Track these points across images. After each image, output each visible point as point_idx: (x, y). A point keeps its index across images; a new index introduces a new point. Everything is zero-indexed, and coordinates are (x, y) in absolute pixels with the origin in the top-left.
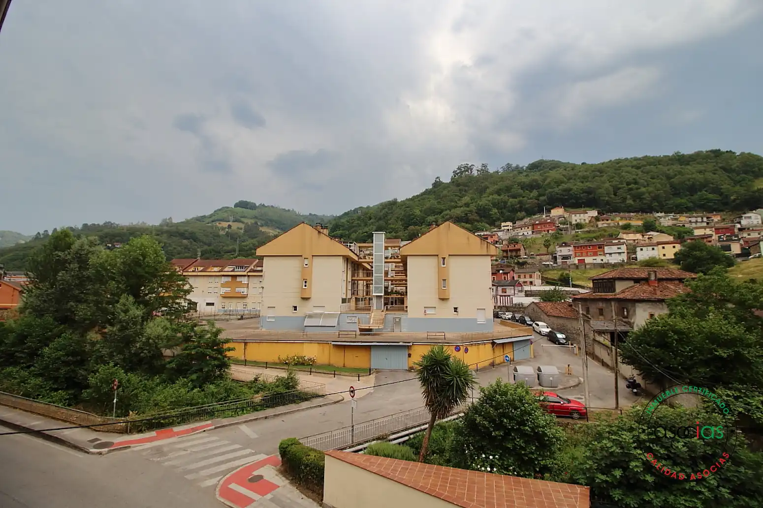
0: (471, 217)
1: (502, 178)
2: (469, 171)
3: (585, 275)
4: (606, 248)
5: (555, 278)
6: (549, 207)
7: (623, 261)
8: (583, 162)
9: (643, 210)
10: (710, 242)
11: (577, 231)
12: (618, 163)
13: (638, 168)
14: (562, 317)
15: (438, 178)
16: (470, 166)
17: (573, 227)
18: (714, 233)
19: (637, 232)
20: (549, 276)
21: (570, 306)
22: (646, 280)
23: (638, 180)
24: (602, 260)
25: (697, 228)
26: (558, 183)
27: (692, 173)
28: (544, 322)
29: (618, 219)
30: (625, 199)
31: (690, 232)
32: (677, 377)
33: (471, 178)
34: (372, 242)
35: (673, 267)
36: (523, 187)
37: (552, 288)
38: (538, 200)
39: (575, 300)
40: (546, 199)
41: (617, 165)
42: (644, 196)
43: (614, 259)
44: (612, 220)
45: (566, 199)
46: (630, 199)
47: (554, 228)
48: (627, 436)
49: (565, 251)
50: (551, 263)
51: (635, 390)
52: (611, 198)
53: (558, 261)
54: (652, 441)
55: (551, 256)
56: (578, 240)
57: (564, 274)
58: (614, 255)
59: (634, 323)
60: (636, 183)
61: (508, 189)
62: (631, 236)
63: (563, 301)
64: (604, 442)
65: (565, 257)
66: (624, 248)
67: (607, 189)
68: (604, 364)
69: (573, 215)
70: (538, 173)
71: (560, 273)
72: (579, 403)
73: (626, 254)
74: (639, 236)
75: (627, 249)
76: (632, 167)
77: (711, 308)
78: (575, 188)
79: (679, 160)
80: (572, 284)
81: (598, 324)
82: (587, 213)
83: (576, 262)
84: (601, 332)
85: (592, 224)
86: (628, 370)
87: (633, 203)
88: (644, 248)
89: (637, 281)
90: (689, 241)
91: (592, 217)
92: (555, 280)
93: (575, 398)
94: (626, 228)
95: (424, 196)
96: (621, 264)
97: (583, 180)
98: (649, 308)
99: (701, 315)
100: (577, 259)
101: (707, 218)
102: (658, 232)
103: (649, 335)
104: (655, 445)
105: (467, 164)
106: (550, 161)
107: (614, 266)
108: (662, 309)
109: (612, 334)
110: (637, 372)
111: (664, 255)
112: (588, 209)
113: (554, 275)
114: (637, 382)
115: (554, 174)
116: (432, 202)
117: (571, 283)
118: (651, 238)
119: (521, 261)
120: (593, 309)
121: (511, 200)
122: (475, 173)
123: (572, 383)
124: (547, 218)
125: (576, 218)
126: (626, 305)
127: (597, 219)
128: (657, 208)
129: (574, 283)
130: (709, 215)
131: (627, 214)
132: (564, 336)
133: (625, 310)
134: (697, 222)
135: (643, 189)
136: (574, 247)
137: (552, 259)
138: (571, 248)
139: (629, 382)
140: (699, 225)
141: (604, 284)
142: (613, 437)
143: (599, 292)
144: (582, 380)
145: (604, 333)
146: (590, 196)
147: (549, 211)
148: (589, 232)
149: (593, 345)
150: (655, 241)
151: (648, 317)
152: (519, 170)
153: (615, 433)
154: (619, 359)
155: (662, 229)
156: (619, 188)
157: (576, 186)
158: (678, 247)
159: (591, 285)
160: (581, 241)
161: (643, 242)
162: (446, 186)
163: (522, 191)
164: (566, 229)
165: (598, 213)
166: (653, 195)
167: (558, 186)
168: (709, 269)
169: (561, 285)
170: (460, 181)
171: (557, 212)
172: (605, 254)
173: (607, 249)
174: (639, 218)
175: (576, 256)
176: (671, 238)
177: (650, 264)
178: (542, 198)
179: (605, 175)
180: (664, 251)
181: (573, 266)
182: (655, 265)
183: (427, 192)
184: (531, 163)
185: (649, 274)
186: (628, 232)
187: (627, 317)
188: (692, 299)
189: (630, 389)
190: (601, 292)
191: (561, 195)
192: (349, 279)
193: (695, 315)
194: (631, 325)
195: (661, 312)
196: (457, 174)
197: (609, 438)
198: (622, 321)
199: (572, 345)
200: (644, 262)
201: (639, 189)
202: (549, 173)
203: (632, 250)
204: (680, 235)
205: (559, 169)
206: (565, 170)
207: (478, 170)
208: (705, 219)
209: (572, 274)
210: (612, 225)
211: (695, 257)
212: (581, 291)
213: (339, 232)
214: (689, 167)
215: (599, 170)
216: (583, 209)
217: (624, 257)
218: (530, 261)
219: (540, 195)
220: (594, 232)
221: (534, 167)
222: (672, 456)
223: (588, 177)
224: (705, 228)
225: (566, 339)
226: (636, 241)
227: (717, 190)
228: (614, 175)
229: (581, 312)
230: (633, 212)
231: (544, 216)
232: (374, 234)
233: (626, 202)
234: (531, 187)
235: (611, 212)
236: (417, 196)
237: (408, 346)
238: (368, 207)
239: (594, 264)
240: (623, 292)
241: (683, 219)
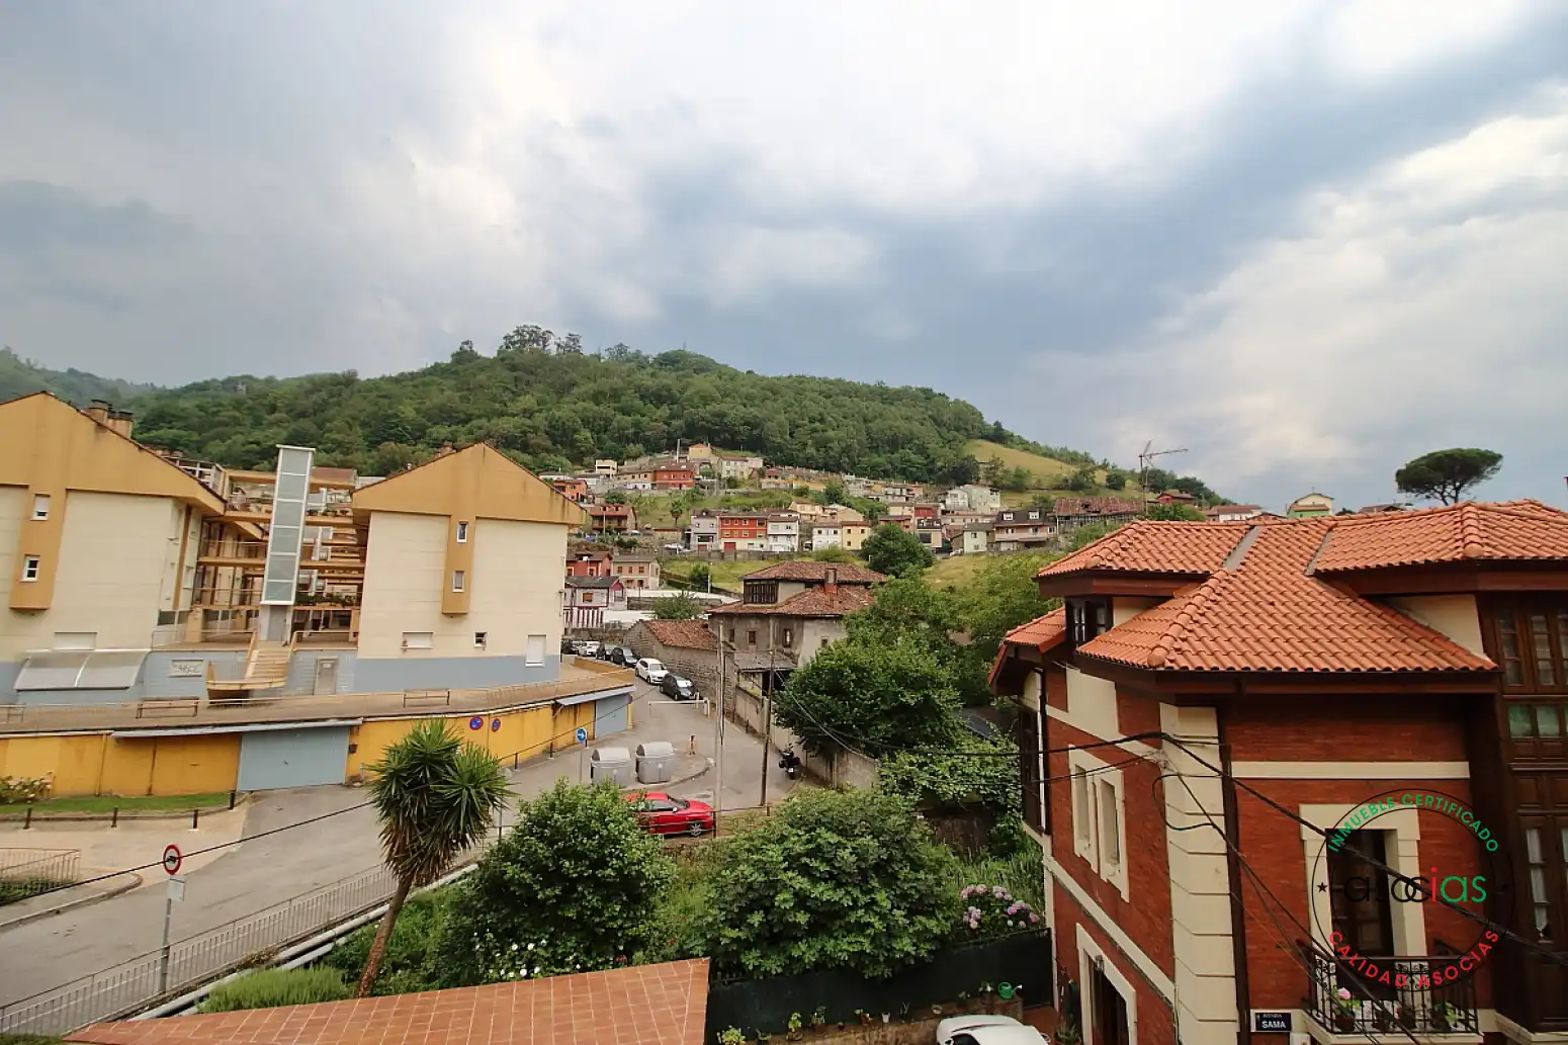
0: (533, 439)
1: (606, 372)
2: (541, 343)
3: (732, 571)
4: (770, 525)
5: (685, 576)
6: (687, 441)
7: (793, 549)
8: (749, 369)
9: (827, 468)
10: (908, 527)
11: (729, 490)
12: (801, 383)
13: (828, 397)
14: (688, 648)
15: (467, 343)
16: (544, 334)
17: (722, 484)
18: (913, 515)
19: (817, 502)
20: (674, 572)
21: (706, 626)
22: (822, 583)
23: (826, 416)
24: (762, 546)
25: (894, 504)
26: (706, 400)
27: (896, 419)
28: (657, 658)
29: (792, 477)
30: (805, 445)
31: (884, 510)
32: (850, 741)
33: (545, 358)
34: (274, 469)
35: (860, 564)
36: (646, 395)
37: (677, 593)
38: (669, 425)
39: (714, 615)
40: (684, 425)
41: (799, 385)
42: (830, 445)
43: (780, 546)
44: (783, 478)
45: (716, 430)
46: (812, 446)
47: (691, 481)
48: (774, 853)
49: (706, 526)
50: (681, 547)
51: (791, 770)
52: (785, 440)
53: (692, 543)
54: (809, 854)
55: (680, 534)
56: (729, 508)
57: (701, 568)
58: (781, 539)
59: (798, 656)
60: (822, 421)
61: (615, 395)
62: (808, 509)
63: (693, 618)
64: (741, 867)
65: (704, 538)
66: (795, 528)
67: (780, 425)
68: (749, 730)
69: (725, 462)
70: (674, 374)
71: (693, 565)
72: (704, 806)
73: (797, 537)
74: (818, 510)
75: (800, 530)
76: (821, 393)
77: (902, 628)
78: (732, 413)
79: (881, 395)
80: (712, 587)
81: (748, 659)
82: (746, 461)
83: (722, 547)
84: (749, 674)
85: (752, 482)
86: (785, 738)
87: (815, 453)
88: (824, 531)
89: (809, 584)
90: (882, 523)
91: (754, 469)
92: (685, 579)
93: (697, 797)
94: (802, 493)
95: (428, 379)
96: (789, 555)
97: (745, 401)
98: (822, 629)
99: (887, 640)
100: (723, 541)
101: (908, 490)
102: (844, 504)
103: (818, 675)
104: (813, 859)
105: (536, 327)
106: (697, 356)
107: (778, 557)
108: (840, 631)
109: (766, 675)
110: (797, 738)
111: (849, 543)
112: (749, 453)
113: (683, 569)
114: (795, 756)
115: (702, 383)
116: (446, 395)
117: (709, 585)
118: (835, 514)
119: (626, 539)
120: (741, 632)
121: (619, 416)
122: (552, 349)
123: (696, 769)
124: (682, 461)
125: (729, 468)
126: (791, 623)
127: (762, 474)
128: (845, 465)
129: (714, 585)
130: (910, 486)
131: (804, 471)
132: (689, 683)
133: (788, 633)
134: (894, 495)
135: (831, 433)
136: (722, 519)
137: (682, 539)
138: (716, 521)
139: (784, 757)
140: (897, 499)
141: (761, 589)
142: (755, 857)
143: (752, 602)
144: (712, 761)
145: (753, 674)
146: (755, 432)
147: (685, 448)
148: (747, 495)
149: (735, 696)
150: (839, 519)
151: (819, 645)
152: (641, 363)
153: (758, 850)
154: (773, 719)
155: (852, 501)
156: (798, 426)
157: (734, 411)
158: (868, 532)
159: (741, 589)
160: (733, 511)
161: (822, 520)
162: (486, 365)
163: (641, 403)
164: (711, 486)
165: (764, 464)
166: (844, 445)
167: (705, 405)
168: (902, 570)
169: (693, 589)
170: (518, 360)
171: (700, 452)
172: (767, 536)
173: (771, 528)
174: (821, 481)
175: (722, 537)
176: (860, 518)
177: (830, 556)
178: (675, 423)
179: (781, 400)
180: (848, 538)
181: (716, 554)
182: (837, 559)
183: (437, 370)
184: (663, 352)
185: (827, 574)
186: (805, 501)
187: (789, 646)
188: (878, 616)
189: (785, 769)
190: (756, 603)
191: (708, 422)
192: (191, 559)
193: (881, 640)
194: (793, 657)
195: (837, 636)
196: (514, 343)
197: (747, 861)
198: (782, 652)
199: (701, 698)
200: (822, 552)
201: (826, 431)
202: (692, 377)
203: (807, 533)
204: (872, 513)
205: (709, 373)
206: (720, 378)
207: (559, 345)
208: (905, 492)
209: (714, 568)
210: (782, 486)
211: (887, 551)
212: (725, 599)
213: (166, 433)
214: (893, 408)
215: (772, 389)
216: (741, 453)
217: (795, 543)
218: (641, 540)
219: (672, 417)
220: (755, 495)
221: (669, 361)
222: (835, 872)
223: (755, 398)
224: (903, 505)
225: (693, 688)
226: (814, 518)
227: (922, 450)
228: (793, 401)
229: (722, 638)
230: (813, 469)
231: (676, 458)
232: (281, 452)
233: (805, 449)
234: (658, 398)
235: (783, 465)
236: (412, 374)
237: (351, 727)
238: (270, 381)
239: (749, 553)
240: (788, 602)
241: (879, 488)
